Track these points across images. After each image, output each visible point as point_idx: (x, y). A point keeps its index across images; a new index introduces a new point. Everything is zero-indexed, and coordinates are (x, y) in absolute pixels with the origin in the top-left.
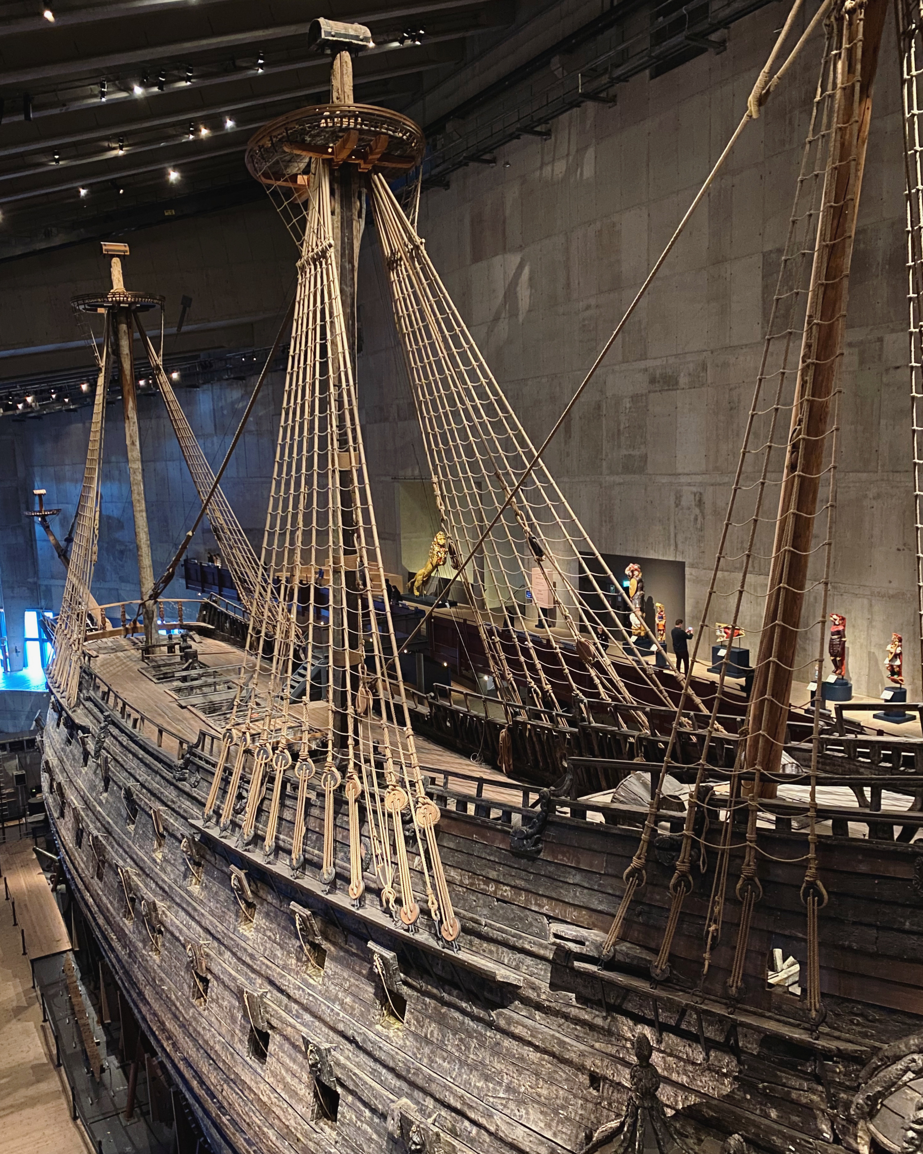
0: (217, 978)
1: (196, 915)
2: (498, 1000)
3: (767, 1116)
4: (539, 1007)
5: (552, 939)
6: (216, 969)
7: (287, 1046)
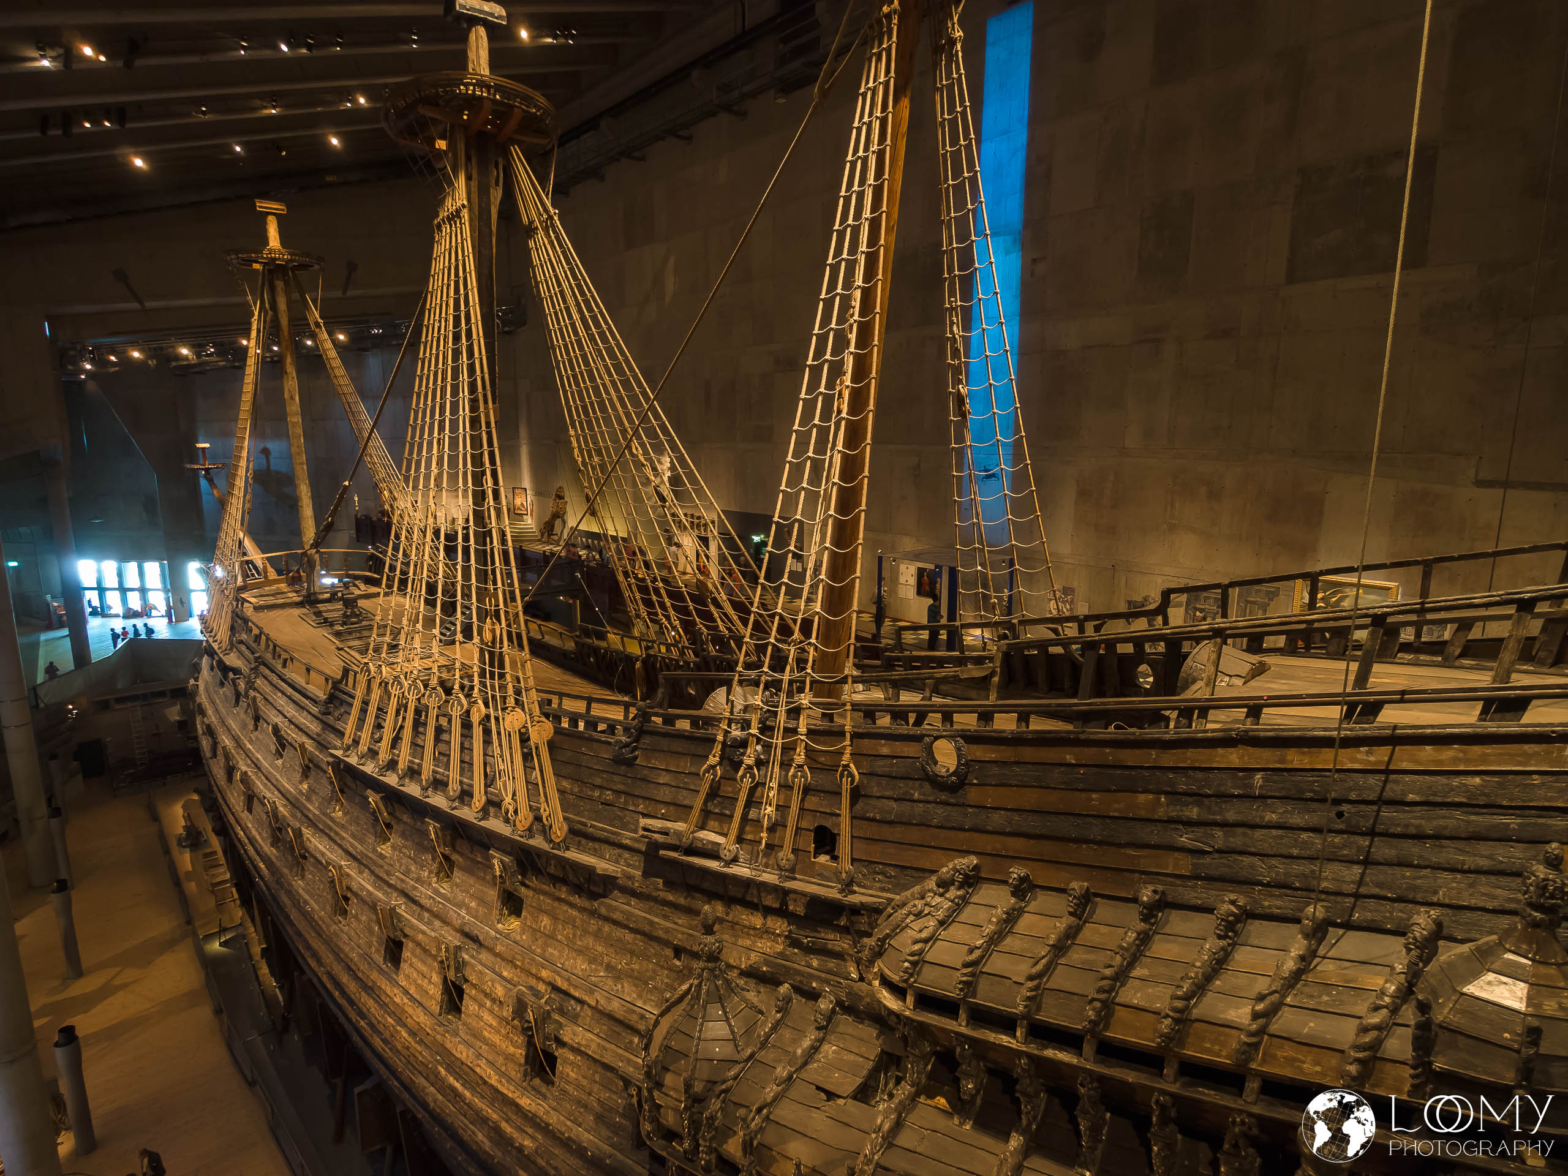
0: (356, 895)
1: (337, 838)
2: (601, 891)
3: (810, 966)
4: (633, 893)
5: (641, 832)
6: (355, 886)
7: (418, 951)
